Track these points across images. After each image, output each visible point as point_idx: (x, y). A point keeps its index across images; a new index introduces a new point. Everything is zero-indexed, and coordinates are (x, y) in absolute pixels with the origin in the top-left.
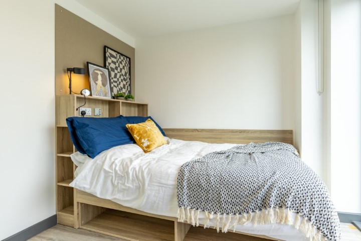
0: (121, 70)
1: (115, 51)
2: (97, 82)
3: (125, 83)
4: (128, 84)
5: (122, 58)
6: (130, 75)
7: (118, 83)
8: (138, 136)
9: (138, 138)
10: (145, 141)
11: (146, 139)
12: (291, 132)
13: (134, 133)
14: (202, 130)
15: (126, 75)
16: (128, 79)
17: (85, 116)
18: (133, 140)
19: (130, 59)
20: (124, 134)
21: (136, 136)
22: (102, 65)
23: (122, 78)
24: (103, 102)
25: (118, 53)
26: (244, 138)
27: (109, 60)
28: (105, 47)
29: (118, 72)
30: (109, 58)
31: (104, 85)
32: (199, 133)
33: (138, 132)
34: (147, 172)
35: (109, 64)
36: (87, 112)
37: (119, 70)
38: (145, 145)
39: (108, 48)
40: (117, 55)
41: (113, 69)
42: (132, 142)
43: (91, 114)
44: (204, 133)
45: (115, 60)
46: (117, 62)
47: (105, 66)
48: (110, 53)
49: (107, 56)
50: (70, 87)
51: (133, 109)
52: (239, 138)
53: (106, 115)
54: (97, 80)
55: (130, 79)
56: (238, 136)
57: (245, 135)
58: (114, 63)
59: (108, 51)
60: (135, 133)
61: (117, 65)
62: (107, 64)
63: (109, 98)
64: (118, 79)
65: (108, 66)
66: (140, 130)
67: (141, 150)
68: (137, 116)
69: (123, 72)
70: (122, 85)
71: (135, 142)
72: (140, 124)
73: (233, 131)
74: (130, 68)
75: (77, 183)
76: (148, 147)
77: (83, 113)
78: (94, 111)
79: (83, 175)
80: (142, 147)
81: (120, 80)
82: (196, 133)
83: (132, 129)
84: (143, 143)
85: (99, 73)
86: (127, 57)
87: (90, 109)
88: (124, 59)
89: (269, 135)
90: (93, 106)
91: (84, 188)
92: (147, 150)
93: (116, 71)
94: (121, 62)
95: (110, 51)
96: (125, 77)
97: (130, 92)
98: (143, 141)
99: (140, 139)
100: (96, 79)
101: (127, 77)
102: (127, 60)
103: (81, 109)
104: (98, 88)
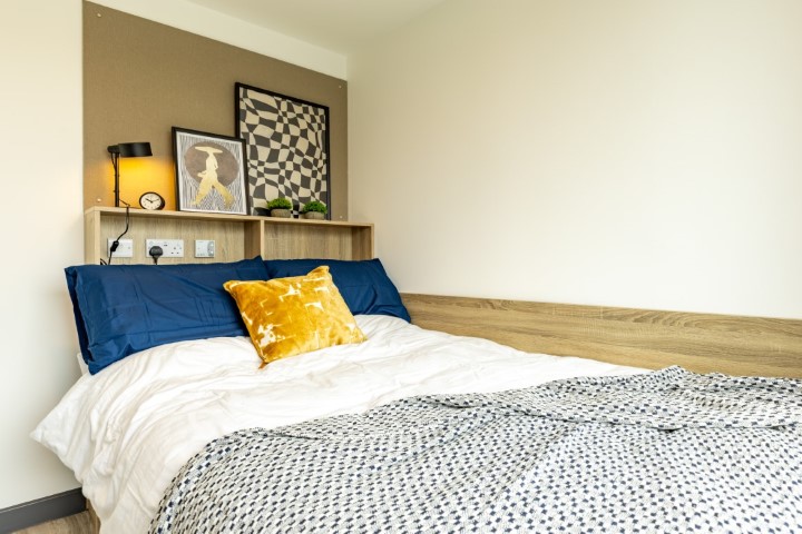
0: (294, 140)
1: (271, 94)
2: (200, 175)
3: (307, 172)
4: (319, 176)
5: (298, 109)
6: (327, 149)
7: (283, 173)
8: (250, 316)
9: (251, 322)
10: (265, 332)
11: (270, 327)
13: (241, 305)
14: (506, 305)
15: (311, 150)
16: (321, 163)
17: (160, 262)
19: (326, 109)
21: (246, 316)
23: (298, 160)
24: (225, 223)
25: (284, 97)
27: (251, 118)
28: (238, 85)
29: (284, 147)
30: (249, 113)
32: (497, 312)
33: (254, 303)
35: (252, 127)
36: (167, 253)
37: (286, 139)
38: (264, 343)
39: (247, 87)
40: (278, 103)
41: (262, 141)
42: (239, 332)
43: (181, 254)
45: (273, 117)
46: (280, 120)
47: (236, 137)
48: (253, 101)
49: (242, 106)
50: (117, 191)
51: (333, 240)
55: (327, 162)
58: (271, 124)
59: (245, 96)
60: (244, 307)
61: (280, 128)
62: (244, 128)
63: (240, 212)
64: (283, 165)
65: (246, 135)
69: (302, 145)
70: (296, 178)
73: (609, 315)
74: (326, 135)
76: (270, 349)
77: (156, 253)
78: (191, 246)
80: (257, 349)
81: (290, 166)
82: (486, 312)
83: (237, 294)
84: (261, 337)
85: (211, 151)
86: (316, 106)
87: (181, 242)
88: (306, 111)
90: (189, 233)
93: (275, 145)
94: (294, 122)
95: (252, 94)
96: (306, 157)
97: (326, 196)
98: (261, 330)
99: (256, 325)
100: (198, 165)
101: (317, 156)
102: (317, 113)
103: (152, 243)
104: (205, 189)
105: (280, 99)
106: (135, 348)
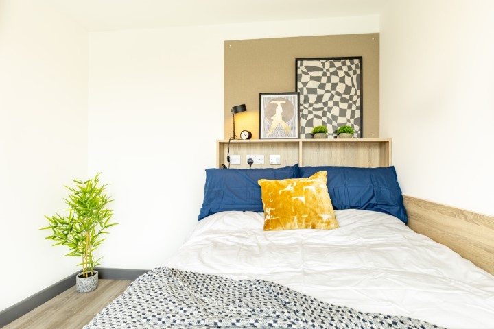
0: (334, 86)
1: (318, 59)
3: (344, 106)
4: (354, 107)
5: (338, 64)
6: (361, 87)
7: (326, 109)
15: (348, 89)
16: (355, 98)
19: (360, 59)
23: (337, 99)
24: (287, 145)
25: (327, 59)
27: (305, 78)
28: (297, 61)
29: (327, 92)
30: (303, 75)
35: (305, 84)
36: (255, 160)
37: (328, 87)
39: (302, 60)
40: (323, 64)
41: (312, 91)
43: (263, 163)
45: (320, 74)
46: (324, 74)
48: (307, 67)
49: (299, 72)
50: (234, 131)
55: (361, 96)
58: (318, 79)
59: (301, 65)
61: (324, 80)
62: (300, 85)
64: (325, 104)
65: (302, 89)
69: (341, 88)
70: (335, 111)
77: (250, 162)
78: (268, 158)
81: (331, 104)
84: (267, 214)
85: (279, 103)
86: (351, 58)
87: (263, 156)
88: (344, 64)
93: (320, 92)
94: (335, 73)
95: (306, 63)
96: (344, 95)
98: (267, 210)
100: (272, 112)
101: (352, 93)
102: (352, 63)
103: (248, 157)
105: (324, 61)
106: (213, 211)
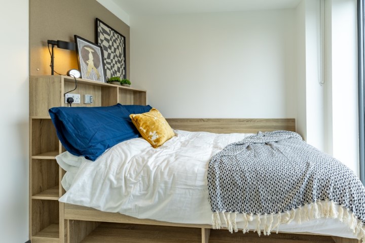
1: (108, 27)
2: (87, 62)
3: (119, 65)
4: (123, 67)
5: (116, 35)
6: (125, 56)
7: (112, 65)
8: (145, 128)
9: (145, 131)
10: (153, 134)
11: (155, 132)
12: (293, 120)
13: (139, 124)
14: (209, 120)
15: (120, 55)
16: (123, 61)
17: (73, 105)
18: (137, 133)
19: (124, 38)
20: (128, 127)
21: (142, 129)
22: (93, 42)
23: (116, 59)
24: (95, 86)
25: (112, 29)
26: (251, 127)
27: (102, 37)
28: (97, 20)
29: (112, 52)
30: (101, 34)
31: (96, 66)
32: (205, 123)
33: (145, 123)
34: (168, 172)
35: (102, 41)
36: (75, 99)
37: (113, 50)
38: (154, 138)
39: (101, 21)
41: (106, 48)
42: (138, 136)
43: (79, 102)
44: (211, 123)
45: (108, 38)
46: (111, 40)
47: (96, 43)
48: (102, 28)
49: (99, 31)
50: (52, 66)
51: (128, 96)
52: (246, 128)
53: (98, 103)
54: (88, 59)
55: (125, 61)
56: (244, 126)
57: (251, 124)
58: (107, 40)
59: (100, 25)
60: (141, 124)
61: (111, 43)
62: (99, 42)
63: (102, 82)
64: (112, 61)
65: (100, 44)
66: (146, 121)
67: (149, 145)
68: (132, 104)
69: (117, 53)
70: (116, 68)
71: (140, 136)
72: (145, 114)
73: (240, 121)
74: (125, 49)
75: (71, 196)
76: (157, 140)
77: (70, 101)
78: (83, 98)
79: (80, 184)
80: (150, 141)
81: (114, 62)
82: (202, 123)
83: (137, 120)
84: (151, 137)
85: (90, 50)
86: (121, 35)
87: (79, 95)
88: (118, 37)
89: (274, 124)
90: (82, 91)
91: (81, 201)
92: (155, 145)
93: (109, 51)
94: (115, 41)
95: (102, 25)
96: (119, 58)
97: (125, 76)
98: (151, 134)
99: (147, 131)
100: (86, 58)
101: (122, 58)
102: (121, 39)
103: (67, 95)
104: (90, 69)
105: (110, 30)
